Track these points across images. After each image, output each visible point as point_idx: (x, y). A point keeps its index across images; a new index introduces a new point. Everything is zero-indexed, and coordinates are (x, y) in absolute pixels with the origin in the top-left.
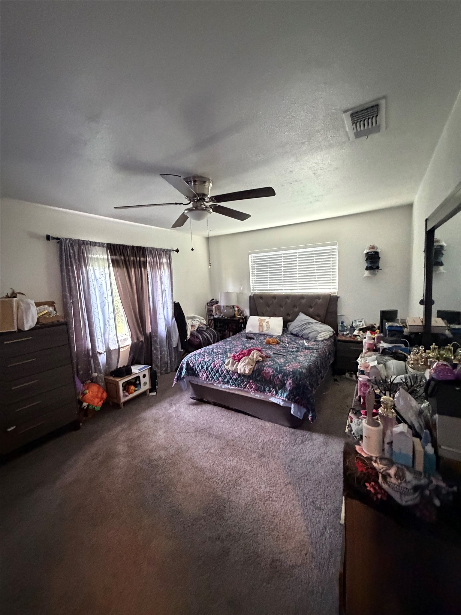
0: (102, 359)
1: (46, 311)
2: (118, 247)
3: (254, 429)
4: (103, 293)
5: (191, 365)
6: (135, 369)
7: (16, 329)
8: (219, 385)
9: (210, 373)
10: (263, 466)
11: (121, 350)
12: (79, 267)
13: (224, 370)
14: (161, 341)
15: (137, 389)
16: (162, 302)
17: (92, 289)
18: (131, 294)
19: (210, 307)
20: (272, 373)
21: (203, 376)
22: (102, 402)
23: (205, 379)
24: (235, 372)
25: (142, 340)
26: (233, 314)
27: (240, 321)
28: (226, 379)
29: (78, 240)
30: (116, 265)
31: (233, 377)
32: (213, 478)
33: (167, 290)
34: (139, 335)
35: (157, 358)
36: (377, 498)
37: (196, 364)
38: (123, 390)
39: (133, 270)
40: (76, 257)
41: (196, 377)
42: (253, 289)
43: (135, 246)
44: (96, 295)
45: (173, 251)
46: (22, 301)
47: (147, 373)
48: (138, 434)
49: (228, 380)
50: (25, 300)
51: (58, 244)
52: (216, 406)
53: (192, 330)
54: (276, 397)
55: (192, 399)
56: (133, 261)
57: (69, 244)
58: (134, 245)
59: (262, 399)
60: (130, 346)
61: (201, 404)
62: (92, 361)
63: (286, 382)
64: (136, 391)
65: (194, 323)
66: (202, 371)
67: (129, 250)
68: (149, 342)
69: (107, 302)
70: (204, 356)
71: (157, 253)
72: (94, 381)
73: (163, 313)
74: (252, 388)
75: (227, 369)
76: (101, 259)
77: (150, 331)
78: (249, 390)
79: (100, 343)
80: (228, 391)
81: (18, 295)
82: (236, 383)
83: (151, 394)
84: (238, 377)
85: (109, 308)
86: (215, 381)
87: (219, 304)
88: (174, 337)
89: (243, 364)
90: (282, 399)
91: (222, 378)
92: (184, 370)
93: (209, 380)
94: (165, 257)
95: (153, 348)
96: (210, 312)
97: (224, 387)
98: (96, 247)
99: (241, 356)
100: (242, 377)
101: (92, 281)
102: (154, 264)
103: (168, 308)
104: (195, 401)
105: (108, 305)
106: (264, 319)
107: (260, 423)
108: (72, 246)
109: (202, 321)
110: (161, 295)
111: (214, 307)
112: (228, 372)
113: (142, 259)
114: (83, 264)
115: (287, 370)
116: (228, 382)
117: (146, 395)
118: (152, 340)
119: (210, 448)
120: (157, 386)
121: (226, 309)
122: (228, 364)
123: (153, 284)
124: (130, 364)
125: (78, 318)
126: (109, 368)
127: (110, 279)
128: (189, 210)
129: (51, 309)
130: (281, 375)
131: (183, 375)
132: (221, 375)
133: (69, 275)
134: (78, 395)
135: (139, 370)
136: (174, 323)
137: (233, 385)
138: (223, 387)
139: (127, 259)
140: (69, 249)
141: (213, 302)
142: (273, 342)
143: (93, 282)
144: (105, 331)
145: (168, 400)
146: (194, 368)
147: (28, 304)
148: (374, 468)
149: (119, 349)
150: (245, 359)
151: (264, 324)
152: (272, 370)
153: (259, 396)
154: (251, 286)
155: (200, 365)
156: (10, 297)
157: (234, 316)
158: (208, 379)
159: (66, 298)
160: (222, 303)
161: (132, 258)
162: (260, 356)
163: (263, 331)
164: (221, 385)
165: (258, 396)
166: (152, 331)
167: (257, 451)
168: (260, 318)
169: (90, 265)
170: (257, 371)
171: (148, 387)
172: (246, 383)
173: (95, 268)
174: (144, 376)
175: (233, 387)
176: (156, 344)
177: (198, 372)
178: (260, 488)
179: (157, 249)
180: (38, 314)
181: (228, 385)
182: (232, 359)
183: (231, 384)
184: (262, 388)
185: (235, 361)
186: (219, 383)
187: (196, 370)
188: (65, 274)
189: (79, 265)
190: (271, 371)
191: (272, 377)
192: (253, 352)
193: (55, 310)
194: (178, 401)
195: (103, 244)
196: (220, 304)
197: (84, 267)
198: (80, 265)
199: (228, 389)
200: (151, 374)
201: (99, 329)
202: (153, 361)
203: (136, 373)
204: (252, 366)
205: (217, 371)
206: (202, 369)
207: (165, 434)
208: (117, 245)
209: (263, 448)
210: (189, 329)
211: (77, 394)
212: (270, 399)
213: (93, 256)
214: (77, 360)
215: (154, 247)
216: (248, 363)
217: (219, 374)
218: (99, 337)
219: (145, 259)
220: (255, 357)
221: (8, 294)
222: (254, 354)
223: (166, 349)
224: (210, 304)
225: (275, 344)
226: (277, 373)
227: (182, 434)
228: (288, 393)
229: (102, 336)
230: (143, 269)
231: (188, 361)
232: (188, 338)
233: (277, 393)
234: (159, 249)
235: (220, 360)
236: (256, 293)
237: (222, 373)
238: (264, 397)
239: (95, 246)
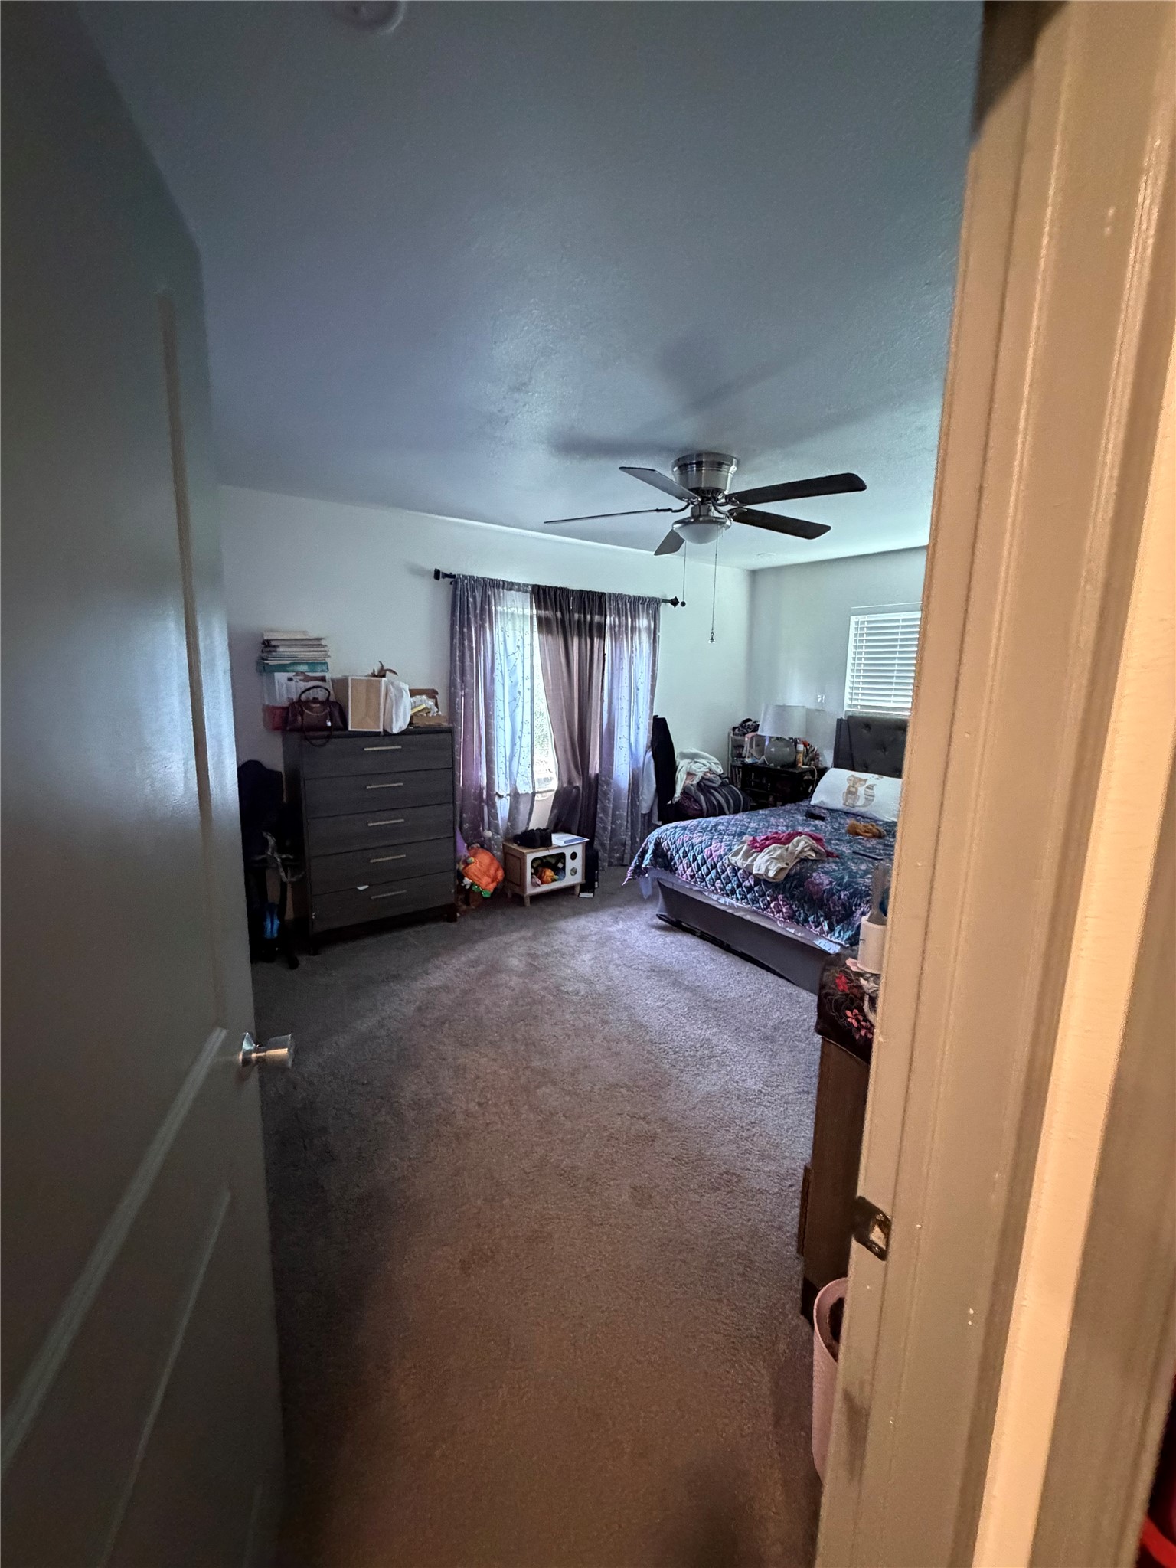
0: (503, 807)
1: (424, 706)
2: (552, 593)
3: (770, 996)
4: (517, 683)
5: (665, 846)
6: (558, 839)
7: (381, 730)
8: (715, 897)
9: (699, 869)
10: (763, 1054)
11: (538, 797)
12: (481, 628)
13: (728, 866)
14: (617, 797)
15: (556, 877)
16: (628, 714)
17: (497, 672)
18: (567, 690)
19: (739, 738)
20: (828, 887)
21: (685, 872)
22: (495, 884)
23: (687, 879)
24: (748, 873)
25: (577, 784)
26: (792, 759)
27: (806, 778)
28: (730, 885)
29: (484, 579)
30: (544, 630)
31: (744, 881)
32: (660, 1044)
33: (641, 687)
34: (574, 773)
35: (605, 829)
36: (861, 1036)
37: (674, 846)
38: (532, 874)
39: (576, 640)
40: (478, 612)
41: (671, 872)
42: (850, 703)
43: (585, 591)
44: (503, 685)
45: (666, 601)
46: (392, 684)
47: (579, 850)
48: (546, 950)
49: (733, 887)
50: (396, 683)
51: (452, 586)
52: (704, 940)
53: (688, 782)
54: (829, 937)
55: (660, 918)
56: (579, 621)
57: (469, 587)
58: (584, 589)
59: (799, 939)
60: (553, 793)
61: (674, 931)
62: (486, 809)
63: (856, 909)
64: (555, 880)
65: (695, 767)
66: (685, 861)
67: (574, 599)
68: (594, 791)
69: (521, 700)
70: (692, 832)
71: (628, 606)
72: (486, 845)
73: (627, 736)
74: (779, 911)
75: (733, 862)
76: (518, 616)
77: (597, 771)
78: (774, 915)
79: (502, 777)
80: (730, 911)
81: (387, 673)
82: (748, 896)
83: (583, 895)
84: (755, 886)
85: (523, 714)
86: (707, 886)
87: (759, 733)
88: (645, 791)
89: (767, 857)
90: (839, 944)
91: (723, 883)
92: (649, 856)
93: (696, 882)
94: (645, 615)
95: (598, 806)
96: (738, 747)
97: (724, 902)
98: (512, 592)
99: (767, 843)
100: (763, 886)
101: (499, 659)
102: (619, 630)
103: (638, 728)
104: (664, 923)
105: (523, 707)
106: (864, 778)
107: (790, 989)
108: (473, 591)
109: (714, 767)
110: (627, 698)
111: (747, 739)
112: (735, 871)
113: (597, 618)
114: (487, 625)
115: (864, 885)
116: (733, 892)
117: (573, 894)
118: (599, 791)
119: (669, 1002)
120: (596, 883)
121: (775, 746)
122: (736, 854)
123: (612, 673)
124: (552, 828)
125: (470, 725)
126: (512, 826)
127: (532, 656)
128: (684, 522)
129: (431, 703)
130: (846, 893)
131: (646, 862)
132: (720, 876)
133: (463, 644)
134: (459, 862)
135: (565, 842)
136: (649, 762)
137: (742, 899)
138: (722, 901)
139: (567, 617)
140: (468, 597)
141: (748, 726)
142: (866, 832)
143: (501, 660)
144: (512, 756)
145: (612, 911)
146: (669, 853)
147: (400, 690)
148: (860, 987)
149: (534, 794)
150: (775, 850)
151: (862, 790)
152: (830, 879)
153: (793, 931)
154: (847, 696)
155: (682, 851)
156: (377, 676)
157: (794, 764)
158: (694, 880)
159: (455, 688)
160: (766, 730)
161: (576, 616)
162: (813, 850)
163: (854, 807)
164: (718, 896)
165: (791, 931)
166: (600, 771)
167: (763, 1029)
168: (853, 776)
169: (500, 627)
170: (798, 877)
171: (578, 879)
172: (769, 899)
173: (507, 634)
174: (574, 856)
175: (742, 904)
176: (606, 799)
177: (675, 864)
178: (743, 1081)
179: (630, 597)
180: (412, 709)
181: (732, 899)
182: (749, 845)
183: (739, 897)
184: (802, 915)
185: (754, 850)
186: (715, 892)
187: (672, 858)
188: (456, 641)
189: (480, 626)
190: (826, 882)
191: (825, 895)
192: (799, 837)
193: (436, 705)
194: (631, 917)
195: (526, 585)
196: (762, 731)
197: (488, 630)
198: (482, 626)
199: (731, 906)
200: (586, 856)
201: (503, 749)
202: (596, 834)
203: (559, 847)
204: (787, 864)
205: (714, 866)
206: (684, 857)
207: (592, 962)
208: (550, 588)
209: (776, 1028)
210: (682, 780)
211: (456, 861)
212: (815, 942)
213: (506, 611)
214: (463, 801)
215: (624, 593)
216: (780, 858)
217: (717, 872)
218: (502, 765)
219: (603, 618)
220: (799, 849)
221: (374, 671)
222: (798, 842)
223: (625, 814)
224: (739, 730)
225: (869, 837)
226: (839, 888)
227: (623, 969)
228: (854, 932)
229: (505, 765)
230: (595, 639)
231: (659, 838)
232: (676, 800)
233: (831, 930)
234: (634, 596)
235: (723, 844)
236: (857, 715)
237: (723, 872)
238: (803, 935)
239: (511, 589)
